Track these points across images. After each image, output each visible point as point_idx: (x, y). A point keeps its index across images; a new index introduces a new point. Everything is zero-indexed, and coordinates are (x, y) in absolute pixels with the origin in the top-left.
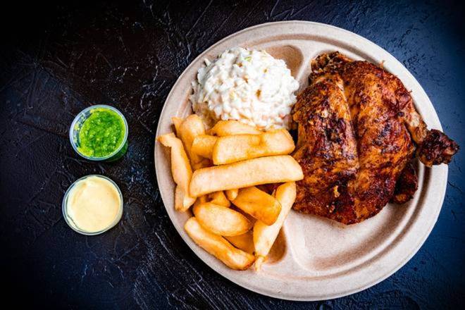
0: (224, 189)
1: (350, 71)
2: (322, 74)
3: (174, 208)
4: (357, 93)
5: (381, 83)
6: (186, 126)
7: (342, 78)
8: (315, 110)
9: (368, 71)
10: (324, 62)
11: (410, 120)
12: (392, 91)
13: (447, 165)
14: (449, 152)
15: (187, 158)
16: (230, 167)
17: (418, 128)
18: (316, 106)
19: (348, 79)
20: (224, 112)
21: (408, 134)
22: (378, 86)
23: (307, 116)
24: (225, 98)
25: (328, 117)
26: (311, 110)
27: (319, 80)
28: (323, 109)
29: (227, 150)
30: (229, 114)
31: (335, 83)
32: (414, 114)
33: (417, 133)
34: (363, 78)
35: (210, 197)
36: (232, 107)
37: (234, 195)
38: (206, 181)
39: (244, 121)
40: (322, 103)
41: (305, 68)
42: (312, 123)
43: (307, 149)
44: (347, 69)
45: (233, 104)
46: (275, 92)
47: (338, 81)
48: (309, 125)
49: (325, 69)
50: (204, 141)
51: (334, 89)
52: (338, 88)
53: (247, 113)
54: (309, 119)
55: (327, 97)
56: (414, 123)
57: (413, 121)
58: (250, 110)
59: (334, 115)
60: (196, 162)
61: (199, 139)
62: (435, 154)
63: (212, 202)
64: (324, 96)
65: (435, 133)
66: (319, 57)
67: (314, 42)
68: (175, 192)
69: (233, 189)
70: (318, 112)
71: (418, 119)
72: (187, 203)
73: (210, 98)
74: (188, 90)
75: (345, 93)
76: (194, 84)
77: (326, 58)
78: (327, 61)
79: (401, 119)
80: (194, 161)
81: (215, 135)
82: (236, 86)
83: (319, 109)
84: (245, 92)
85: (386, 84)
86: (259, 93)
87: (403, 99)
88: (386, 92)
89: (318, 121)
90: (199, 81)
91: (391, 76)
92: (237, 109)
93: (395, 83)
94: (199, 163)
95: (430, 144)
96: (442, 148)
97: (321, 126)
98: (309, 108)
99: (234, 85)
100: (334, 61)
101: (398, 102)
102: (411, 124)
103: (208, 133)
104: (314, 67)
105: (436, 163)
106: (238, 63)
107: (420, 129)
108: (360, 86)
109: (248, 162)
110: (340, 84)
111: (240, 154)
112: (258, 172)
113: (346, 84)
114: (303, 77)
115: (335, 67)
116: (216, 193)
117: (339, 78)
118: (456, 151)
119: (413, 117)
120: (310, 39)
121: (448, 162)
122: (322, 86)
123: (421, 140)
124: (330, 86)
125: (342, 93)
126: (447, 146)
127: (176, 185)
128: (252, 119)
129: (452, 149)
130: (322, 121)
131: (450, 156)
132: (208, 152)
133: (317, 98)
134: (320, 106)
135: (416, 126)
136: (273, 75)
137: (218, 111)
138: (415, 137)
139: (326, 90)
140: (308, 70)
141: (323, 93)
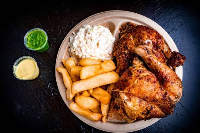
0: (87, 89)
1: (135, 31)
2: (124, 33)
3: (66, 99)
4: (139, 41)
5: (149, 35)
6: (67, 63)
7: (132, 34)
8: (122, 51)
9: (143, 30)
10: (125, 27)
11: (164, 49)
12: (154, 37)
13: (182, 66)
14: (182, 60)
15: (69, 77)
16: (88, 80)
17: (167, 52)
18: (122, 49)
19: (135, 35)
20: (83, 55)
21: (164, 55)
22: (148, 36)
23: (119, 54)
24: (83, 49)
25: (128, 53)
26: (120, 51)
27: (123, 36)
28: (125, 50)
29: (86, 72)
30: (85, 56)
31: (129, 37)
32: (165, 45)
33: (167, 54)
34: (141, 33)
35: (81, 93)
36: (86, 53)
37: (91, 91)
38: (78, 87)
39: (92, 58)
40: (124, 47)
41: (117, 31)
42: (121, 57)
43: (121, 68)
44: (134, 30)
45: (87, 51)
46: (105, 43)
47: (130, 36)
48: (120, 58)
49: (125, 30)
50: (76, 69)
51: (129, 40)
52: (131, 39)
53: (93, 55)
54: (120, 55)
55: (126, 44)
56: (166, 50)
57: (165, 49)
58: (94, 53)
59: (130, 52)
60: (74, 78)
61: (74, 68)
62: (176, 62)
63: (82, 95)
64: (125, 44)
65: (175, 53)
66: (122, 25)
67: (119, 19)
68: (66, 92)
69: (90, 89)
70: (123, 51)
71: (167, 48)
72: (71, 96)
73: (76, 50)
74: (67, 47)
75: (134, 41)
76: (69, 43)
77: (125, 25)
78: (126, 27)
79: (159, 50)
80: (73, 78)
81: (80, 65)
82: (87, 43)
83: (123, 50)
84: (91, 45)
85: (151, 34)
86: (98, 44)
87: (160, 40)
88: (152, 38)
89: (124, 55)
90: (71, 42)
91: (153, 31)
92: (89, 53)
93: (155, 34)
94: (75, 78)
95: (173, 59)
96: (179, 59)
97: (125, 57)
98: (119, 50)
99: (86, 43)
100: (129, 26)
101: (157, 42)
102: (164, 51)
103: (77, 65)
104: (121, 30)
105: (177, 66)
106: (88, 32)
107: (168, 52)
108: (140, 37)
109: (96, 77)
110: (131, 38)
111: (92, 74)
112: (101, 81)
113: (134, 37)
114: (116, 35)
115: (129, 29)
116: (84, 91)
117: (130, 35)
118: (185, 60)
119: (165, 47)
120: (118, 18)
121: (182, 65)
122: (124, 39)
123: (169, 57)
124: (127, 39)
125: (133, 41)
126: (181, 58)
127: (66, 89)
128: (96, 56)
129: (183, 59)
130: (125, 55)
131: (183, 62)
132: (78, 73)
133: (122, 45)
134: (124, 49)
135: (167, 51)
136: (103, 36)
137: (80, 55)
138: (166, 56)
139: (125, 41)
140: (118, 31)
141: (124, 43)
